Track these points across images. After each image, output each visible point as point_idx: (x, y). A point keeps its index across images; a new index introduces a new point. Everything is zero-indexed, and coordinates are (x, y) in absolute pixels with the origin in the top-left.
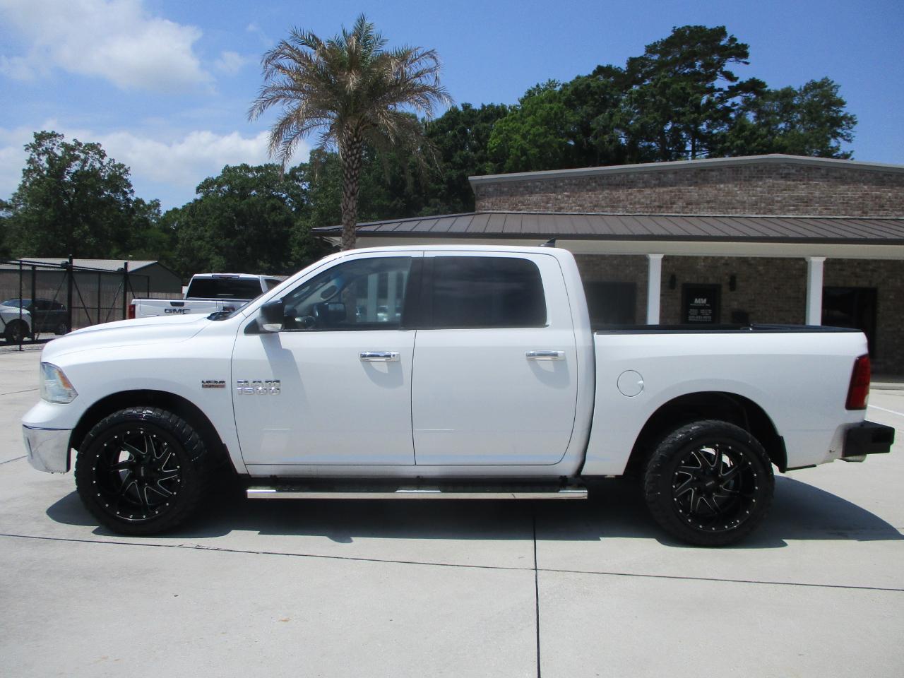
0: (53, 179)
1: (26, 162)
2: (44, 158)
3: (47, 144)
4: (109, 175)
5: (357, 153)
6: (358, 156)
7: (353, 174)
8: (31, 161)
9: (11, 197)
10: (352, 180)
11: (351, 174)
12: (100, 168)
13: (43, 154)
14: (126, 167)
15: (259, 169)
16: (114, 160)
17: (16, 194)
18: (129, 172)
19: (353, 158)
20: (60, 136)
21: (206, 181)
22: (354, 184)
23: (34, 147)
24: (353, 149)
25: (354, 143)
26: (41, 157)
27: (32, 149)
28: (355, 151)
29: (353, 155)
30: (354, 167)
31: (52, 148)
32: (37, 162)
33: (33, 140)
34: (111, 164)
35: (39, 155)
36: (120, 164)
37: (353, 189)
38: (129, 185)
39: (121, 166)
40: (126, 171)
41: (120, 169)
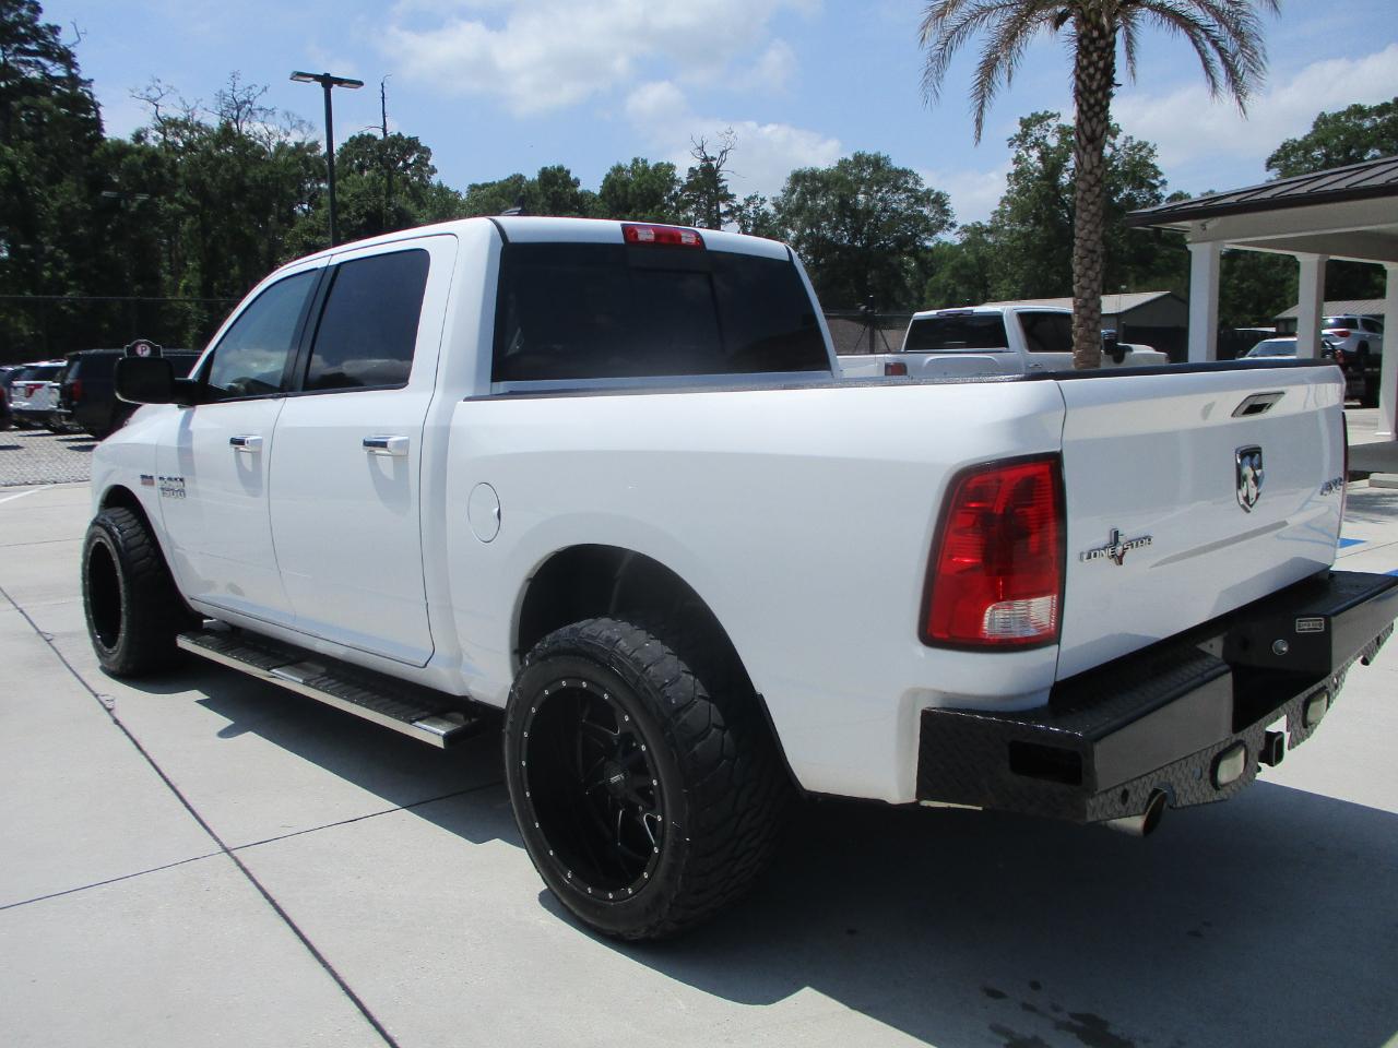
0: (1046, 183)
1: (1012, 162)
2: (1035, 153)
3: (1036, 131)
4: (1124, 163)
5: (1100, 58)
6: (1101, 64)
7: (1092, 101)
8: (1017, 161)
9: (990, 217)
10: (1090, 114)
11: (1088, 102)
12: (1112, 156)
13: (1032, 148)
14: (1151, 146)
15: (1383, 109)
16: (1131, 138)
17: (996, 212)
18: (1155, 153)
19: (1092, 70)
20: (1054, 116)
21: (1284, 147)
22: (1095, 120)
23: (1022, 138)
24: (1091, 54)
25: (1093, 41)
26: (1031, 152)
27: (1018, 143)
28: (1095, 56)
29: (1091, 63)
30: (1094, 86)
31: (1044, 137)
32: (1026, 160)
33: (1018, 129)
34: (1128, 145)
35: (1027, 150)
36: (1139, 143)
37: (1094, 131)
38: (1157, 174)
39: (1142, 145)
40: (1151, 151)
41: (1140, 150)
